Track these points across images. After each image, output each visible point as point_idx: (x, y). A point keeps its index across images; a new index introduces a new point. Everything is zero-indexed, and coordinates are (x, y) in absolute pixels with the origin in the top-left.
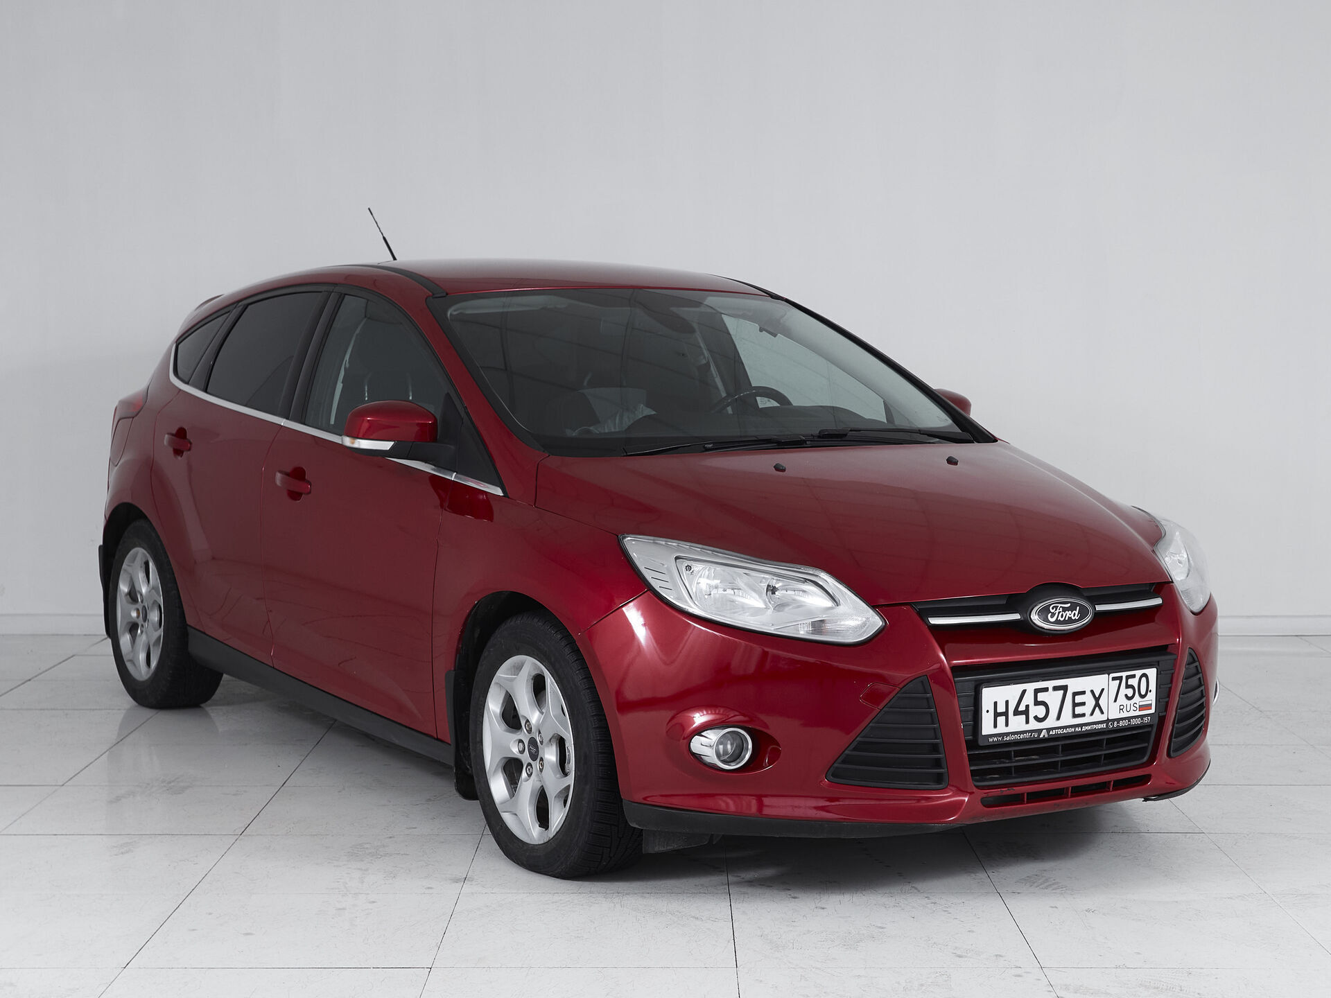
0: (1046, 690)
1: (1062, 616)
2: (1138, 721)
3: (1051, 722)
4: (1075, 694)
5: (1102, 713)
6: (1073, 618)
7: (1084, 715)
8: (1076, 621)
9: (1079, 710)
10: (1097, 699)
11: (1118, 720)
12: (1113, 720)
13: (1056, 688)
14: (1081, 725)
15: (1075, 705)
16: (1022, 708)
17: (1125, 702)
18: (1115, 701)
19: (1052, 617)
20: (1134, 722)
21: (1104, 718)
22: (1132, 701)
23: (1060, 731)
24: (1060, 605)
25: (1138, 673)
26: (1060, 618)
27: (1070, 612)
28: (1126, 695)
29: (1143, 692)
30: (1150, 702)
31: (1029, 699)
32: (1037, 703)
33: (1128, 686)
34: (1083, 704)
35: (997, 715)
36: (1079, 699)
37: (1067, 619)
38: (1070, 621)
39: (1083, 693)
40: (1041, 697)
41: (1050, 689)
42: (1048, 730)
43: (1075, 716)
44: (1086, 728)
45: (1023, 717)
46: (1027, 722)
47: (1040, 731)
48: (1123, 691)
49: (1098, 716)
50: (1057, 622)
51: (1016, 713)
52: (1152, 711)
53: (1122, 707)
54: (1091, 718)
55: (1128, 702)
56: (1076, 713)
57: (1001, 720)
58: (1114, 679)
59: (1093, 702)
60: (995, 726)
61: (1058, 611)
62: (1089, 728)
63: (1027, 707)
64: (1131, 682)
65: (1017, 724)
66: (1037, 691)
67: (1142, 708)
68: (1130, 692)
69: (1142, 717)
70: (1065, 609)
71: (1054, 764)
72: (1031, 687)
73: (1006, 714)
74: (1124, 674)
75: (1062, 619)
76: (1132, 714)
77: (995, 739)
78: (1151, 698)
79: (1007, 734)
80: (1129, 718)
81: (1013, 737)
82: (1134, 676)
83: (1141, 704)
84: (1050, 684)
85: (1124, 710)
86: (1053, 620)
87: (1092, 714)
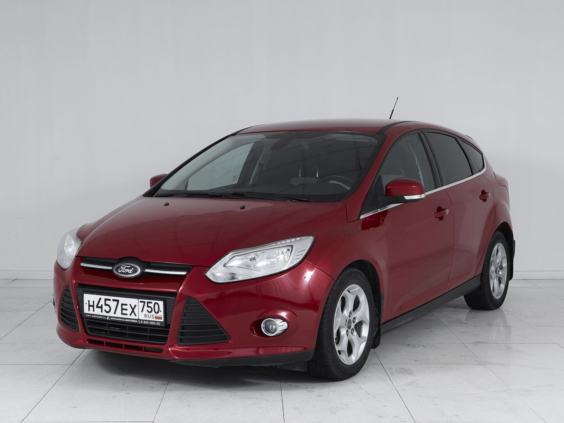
0: (110, 300)
1: (124, 271)
2: (154, 323)
3: (111, 314)
4: (122, 305)
5: (136, 315)
6: (129, 272)
7: (126, 314)
8: (130, 274)
9: (124, 312)
10: (133, 309)
11: (143, 320)
12: (141, 320)
13: (114, 300)
14: (125, 319)
15: (122, 309)
16: (100, 305)
17: (148, 313)
18: (142, 311)
19: (120, 270)
20: (151, 323)
21: (136, 318)
22: (151, 314)
23: (115, 319)
24: (125, 266)
25: (154, 302)
26: (123, 271)
27: (128, 270)
28: (148, 311)
29: (157, 311)
30: (161, 316)
31: (102, 302)
32: (106, 305)
33: (148, 306)
34: (126, 310)
35: (90, 306)
36: (124, 307)
37: (126, 272)
38: (127, 273)
39: (126, 305)
40: (107, 302)
41: (112, 300)
42: (110, 317)
43: (122, 314)
44: (127, 320)
45: (100, 309)
46: (102, 312)
47: (106, 317)
48: (146, 308)
49: (133, 317)
50: (121, 273)
51: (97, 307)
52: (162, 320)
53: (146, 315)
54: (129, 316)
55: (149, 314)
56: (123, 313)
57: (91, 308)
58: (141, 302)
59: (131, 310)
60: (89, 310)
61: (124, 268)
62: (129, 320)
63: (102, 305)
64: (149, 305)
65: (98, 311)
66: (106, 300)
67: (156, 318)
68: (150, 310)
69: (156, 322)
70: (126, 268)
71: (125, 334)
72: (103, 297)
73: (93, 306)
74: (146, 301)
75: (124, 272)
76: (151, 319)
77: (88, 316)
78: (161, 314)
79: (93, 315)
80: (149, 321)
81: (96, 317)
82: (151, 303)
83: (156, 316)
84: (112, 298)
85: (147, 316)
86: (119, 272)
87: (131, 315)
